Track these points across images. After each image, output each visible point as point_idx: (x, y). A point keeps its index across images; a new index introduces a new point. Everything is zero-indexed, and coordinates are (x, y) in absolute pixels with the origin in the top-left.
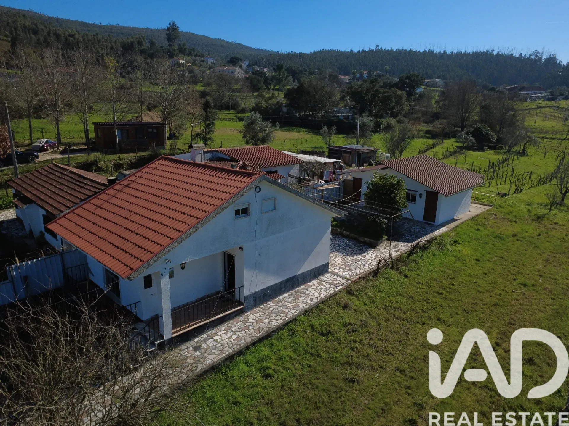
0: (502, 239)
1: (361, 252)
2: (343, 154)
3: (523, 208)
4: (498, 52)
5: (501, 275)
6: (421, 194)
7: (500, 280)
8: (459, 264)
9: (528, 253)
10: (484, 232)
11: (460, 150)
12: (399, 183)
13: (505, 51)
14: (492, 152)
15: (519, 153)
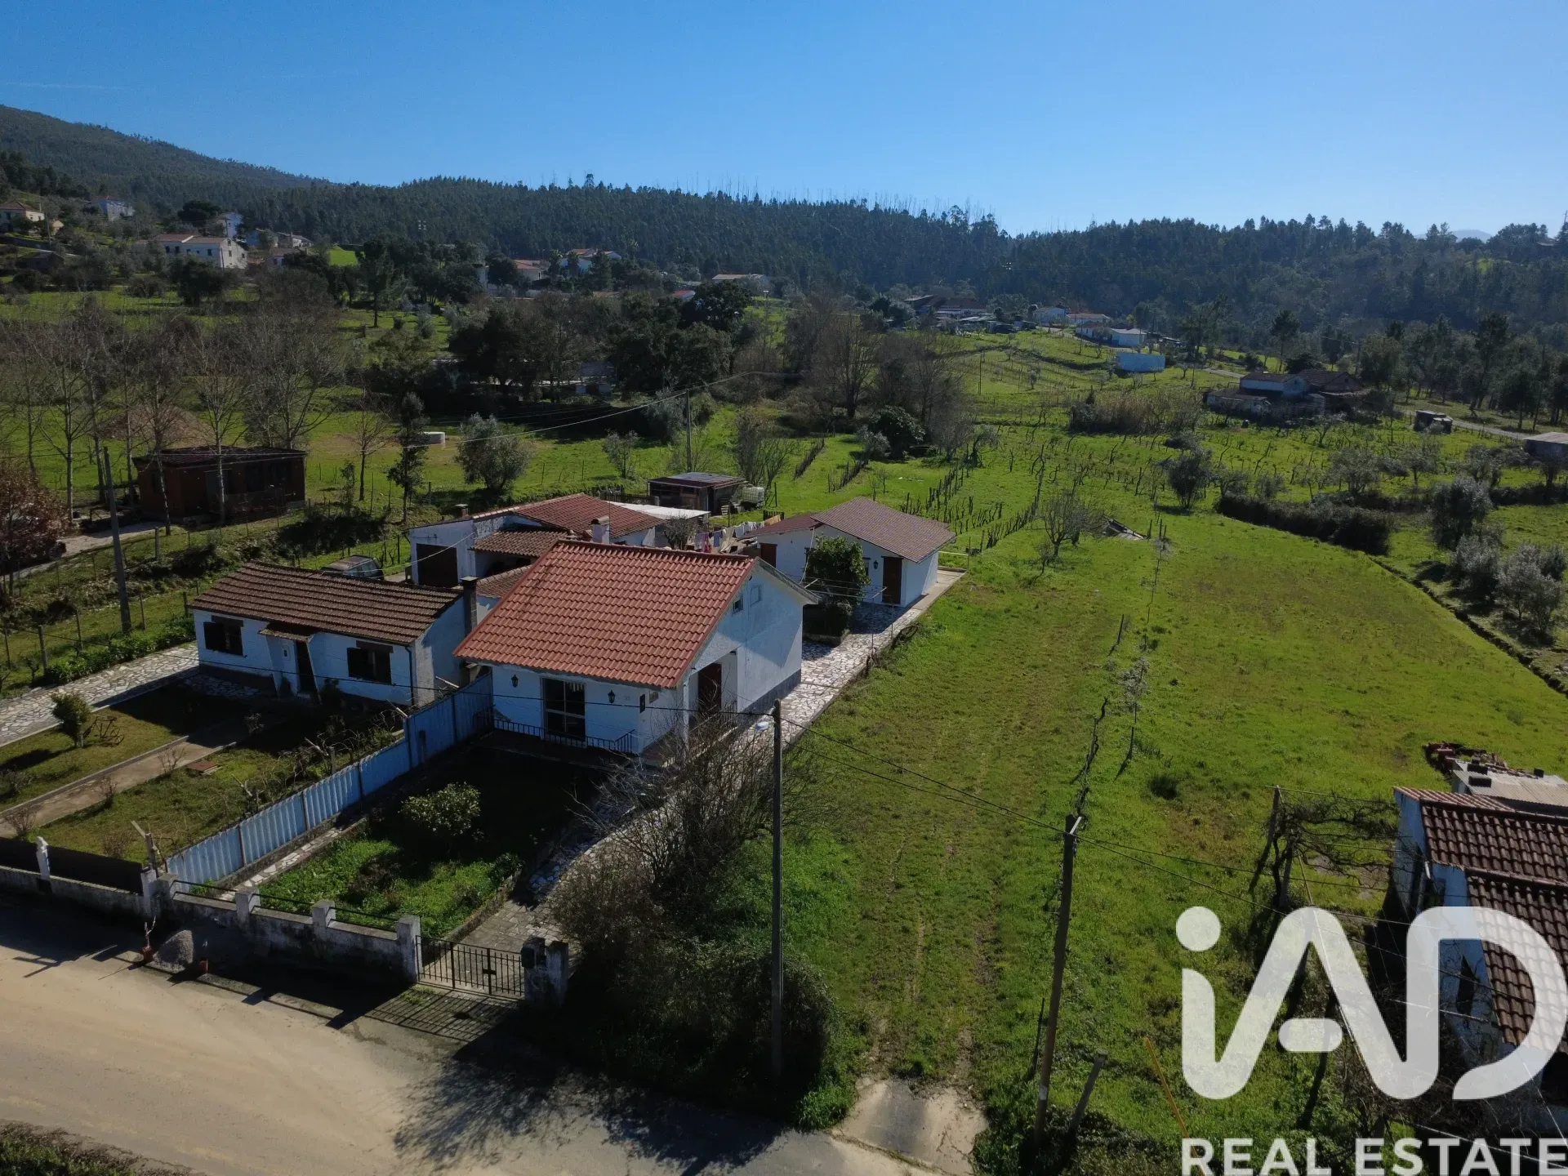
0: (994, 617)
1: (823, 653)
2: (682, 495)
3: (1006, 571)
4: (877, 205)
5: (1005, 660)
6: (876, 563)
7: (1006, 665)
8: (954, 653)
9: (1030, 631)
10: (968, 610)
11: (864, 458)
12: (854, 550)
13: (891, 204)
14: (919, 461)
15: (966, 461)
